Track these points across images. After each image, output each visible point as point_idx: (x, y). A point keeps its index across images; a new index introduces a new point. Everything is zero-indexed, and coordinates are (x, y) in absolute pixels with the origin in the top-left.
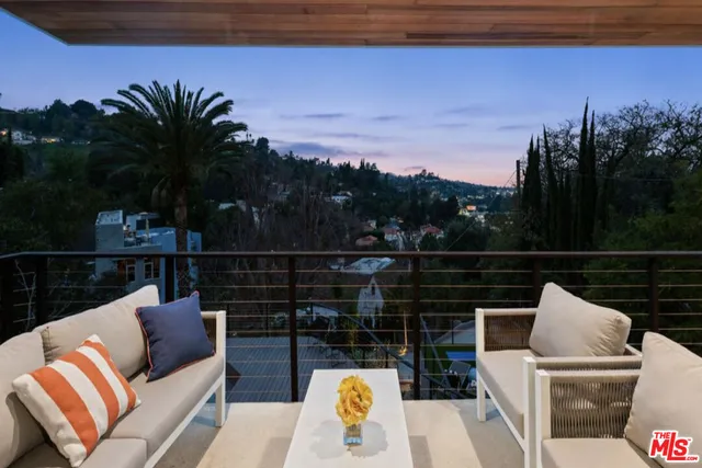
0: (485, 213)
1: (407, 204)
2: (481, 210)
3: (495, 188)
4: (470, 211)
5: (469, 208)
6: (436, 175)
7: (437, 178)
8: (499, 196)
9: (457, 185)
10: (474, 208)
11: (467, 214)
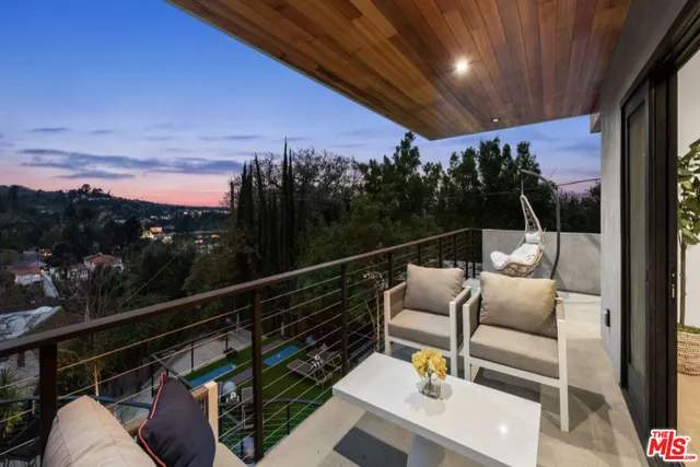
0: (172, 234)
1: (60, 228)
2: (166, 231)
3: (183, 208)
4: (153, 233)
5: (153, 229)
6: (105, 192)
7: (108, 196)
8: (188, 216)
9: (136, 204)
10: (159, 229)
11: (152, 236)
